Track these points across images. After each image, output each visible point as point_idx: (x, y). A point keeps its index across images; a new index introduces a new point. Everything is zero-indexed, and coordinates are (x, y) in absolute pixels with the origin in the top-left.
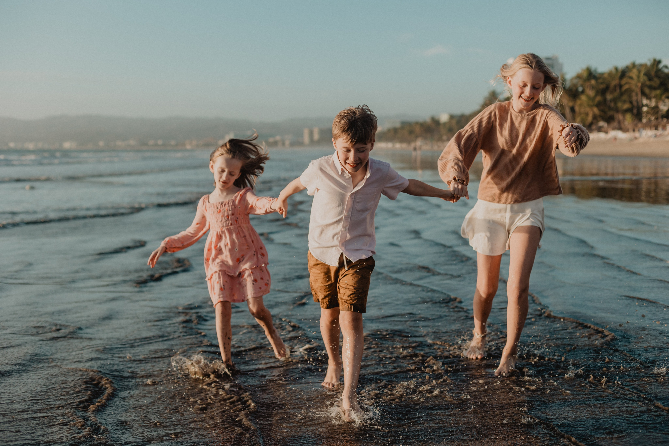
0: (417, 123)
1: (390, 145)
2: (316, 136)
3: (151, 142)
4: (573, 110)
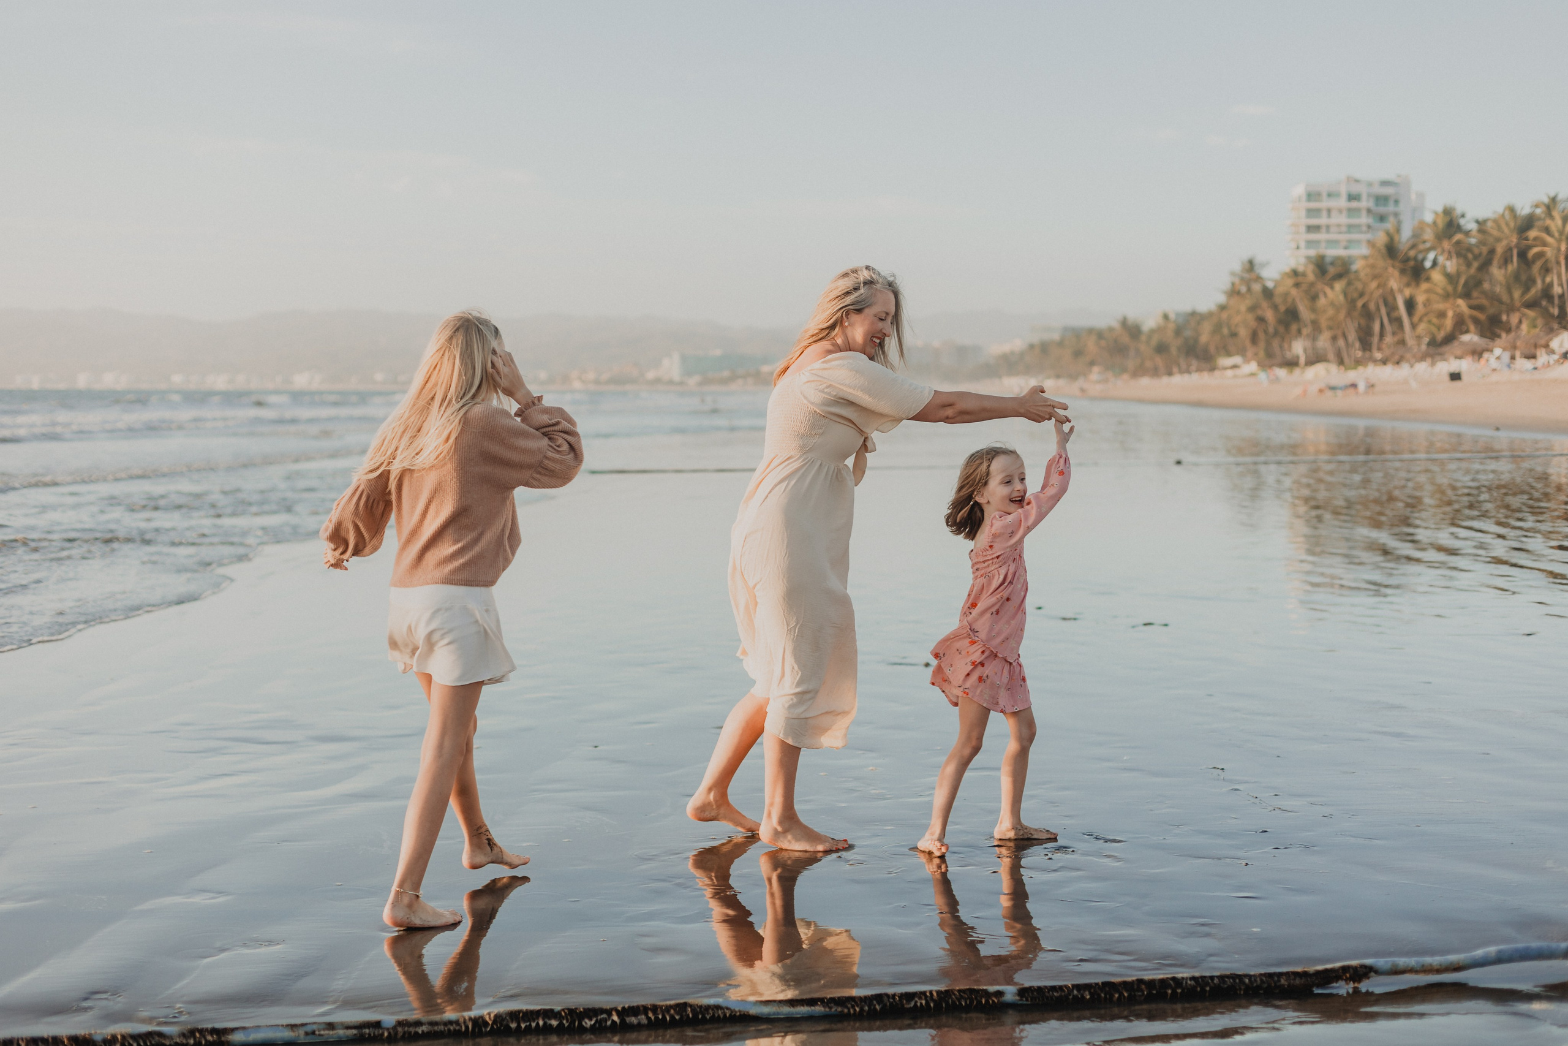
0: (1090, 331)
4: (1410, 305)
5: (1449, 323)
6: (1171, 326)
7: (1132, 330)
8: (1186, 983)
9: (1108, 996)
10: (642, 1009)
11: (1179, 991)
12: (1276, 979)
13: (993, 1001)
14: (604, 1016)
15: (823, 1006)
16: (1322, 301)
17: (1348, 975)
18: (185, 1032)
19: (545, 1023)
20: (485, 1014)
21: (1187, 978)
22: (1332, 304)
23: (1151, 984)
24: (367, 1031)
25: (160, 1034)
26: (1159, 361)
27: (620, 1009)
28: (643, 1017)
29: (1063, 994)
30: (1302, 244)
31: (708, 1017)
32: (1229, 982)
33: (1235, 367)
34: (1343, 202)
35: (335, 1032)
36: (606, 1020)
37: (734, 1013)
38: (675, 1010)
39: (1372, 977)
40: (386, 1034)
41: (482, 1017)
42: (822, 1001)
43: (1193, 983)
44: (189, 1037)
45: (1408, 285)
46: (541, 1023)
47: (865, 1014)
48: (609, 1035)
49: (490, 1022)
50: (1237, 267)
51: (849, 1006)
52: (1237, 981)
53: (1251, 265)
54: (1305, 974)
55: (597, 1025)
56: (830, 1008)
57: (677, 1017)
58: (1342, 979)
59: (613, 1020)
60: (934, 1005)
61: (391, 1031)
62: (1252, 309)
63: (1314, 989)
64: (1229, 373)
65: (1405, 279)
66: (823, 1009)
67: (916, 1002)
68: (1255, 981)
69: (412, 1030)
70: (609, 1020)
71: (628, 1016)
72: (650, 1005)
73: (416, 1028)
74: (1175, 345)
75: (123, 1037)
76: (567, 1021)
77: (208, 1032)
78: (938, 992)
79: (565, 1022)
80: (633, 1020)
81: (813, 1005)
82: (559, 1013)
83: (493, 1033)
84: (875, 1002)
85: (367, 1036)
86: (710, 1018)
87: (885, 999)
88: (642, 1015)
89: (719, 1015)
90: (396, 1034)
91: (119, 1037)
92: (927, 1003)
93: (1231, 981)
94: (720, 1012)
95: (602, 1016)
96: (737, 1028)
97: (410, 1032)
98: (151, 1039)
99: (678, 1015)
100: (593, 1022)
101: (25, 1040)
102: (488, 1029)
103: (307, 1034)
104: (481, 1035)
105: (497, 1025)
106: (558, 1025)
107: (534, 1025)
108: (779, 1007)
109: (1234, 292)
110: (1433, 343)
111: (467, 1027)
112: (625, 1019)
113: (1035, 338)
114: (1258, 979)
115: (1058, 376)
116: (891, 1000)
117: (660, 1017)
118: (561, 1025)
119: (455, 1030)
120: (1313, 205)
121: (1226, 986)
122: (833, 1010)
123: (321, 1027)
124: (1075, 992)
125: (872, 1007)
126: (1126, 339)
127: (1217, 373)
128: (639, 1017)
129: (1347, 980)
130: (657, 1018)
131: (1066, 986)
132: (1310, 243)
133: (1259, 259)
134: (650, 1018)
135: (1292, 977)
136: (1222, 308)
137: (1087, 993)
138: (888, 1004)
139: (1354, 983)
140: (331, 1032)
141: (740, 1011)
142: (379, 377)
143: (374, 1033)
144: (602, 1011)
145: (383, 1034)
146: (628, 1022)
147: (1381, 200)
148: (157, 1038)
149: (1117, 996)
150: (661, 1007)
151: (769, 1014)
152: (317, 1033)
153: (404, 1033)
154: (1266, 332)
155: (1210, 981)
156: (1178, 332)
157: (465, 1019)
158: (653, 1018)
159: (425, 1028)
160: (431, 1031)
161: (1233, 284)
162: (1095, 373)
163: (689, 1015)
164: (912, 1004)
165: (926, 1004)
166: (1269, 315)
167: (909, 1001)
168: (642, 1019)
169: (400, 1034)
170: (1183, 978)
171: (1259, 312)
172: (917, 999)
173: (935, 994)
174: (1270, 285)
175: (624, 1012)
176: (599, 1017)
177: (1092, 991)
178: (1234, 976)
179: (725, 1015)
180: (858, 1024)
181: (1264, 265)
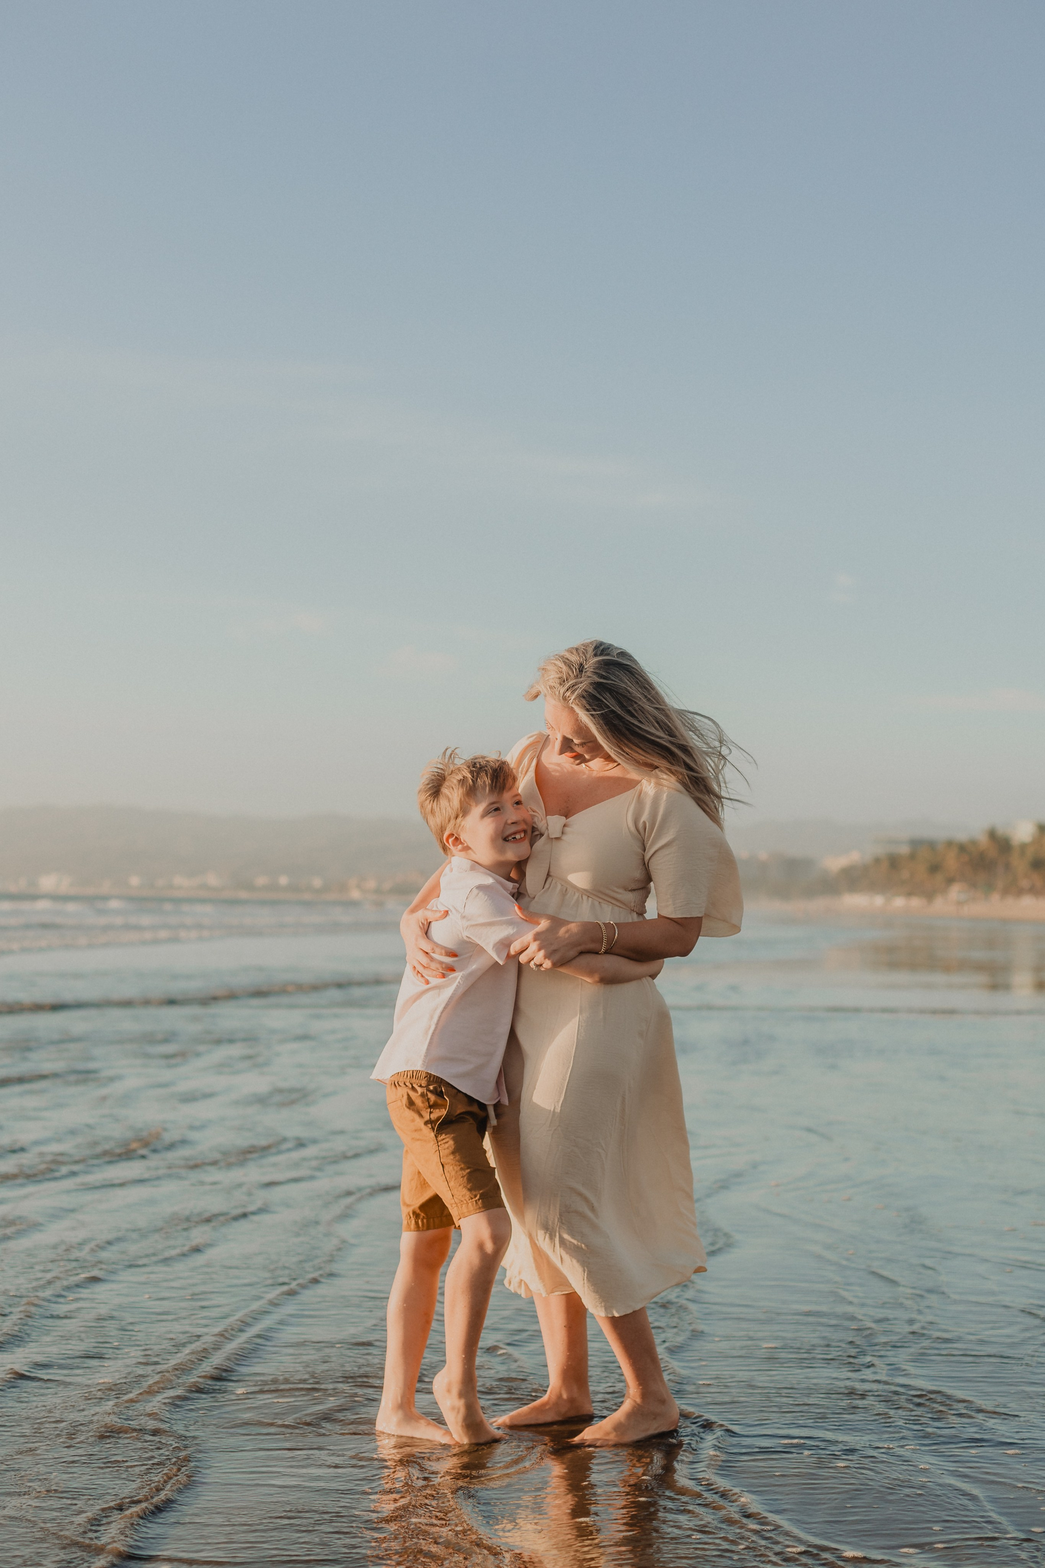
0: (950, 844)
1: (879, 900)
3: (261, 881)
115: (910, 894)
126: (990, 852)
142: (135, 881)
162: (956, 892)
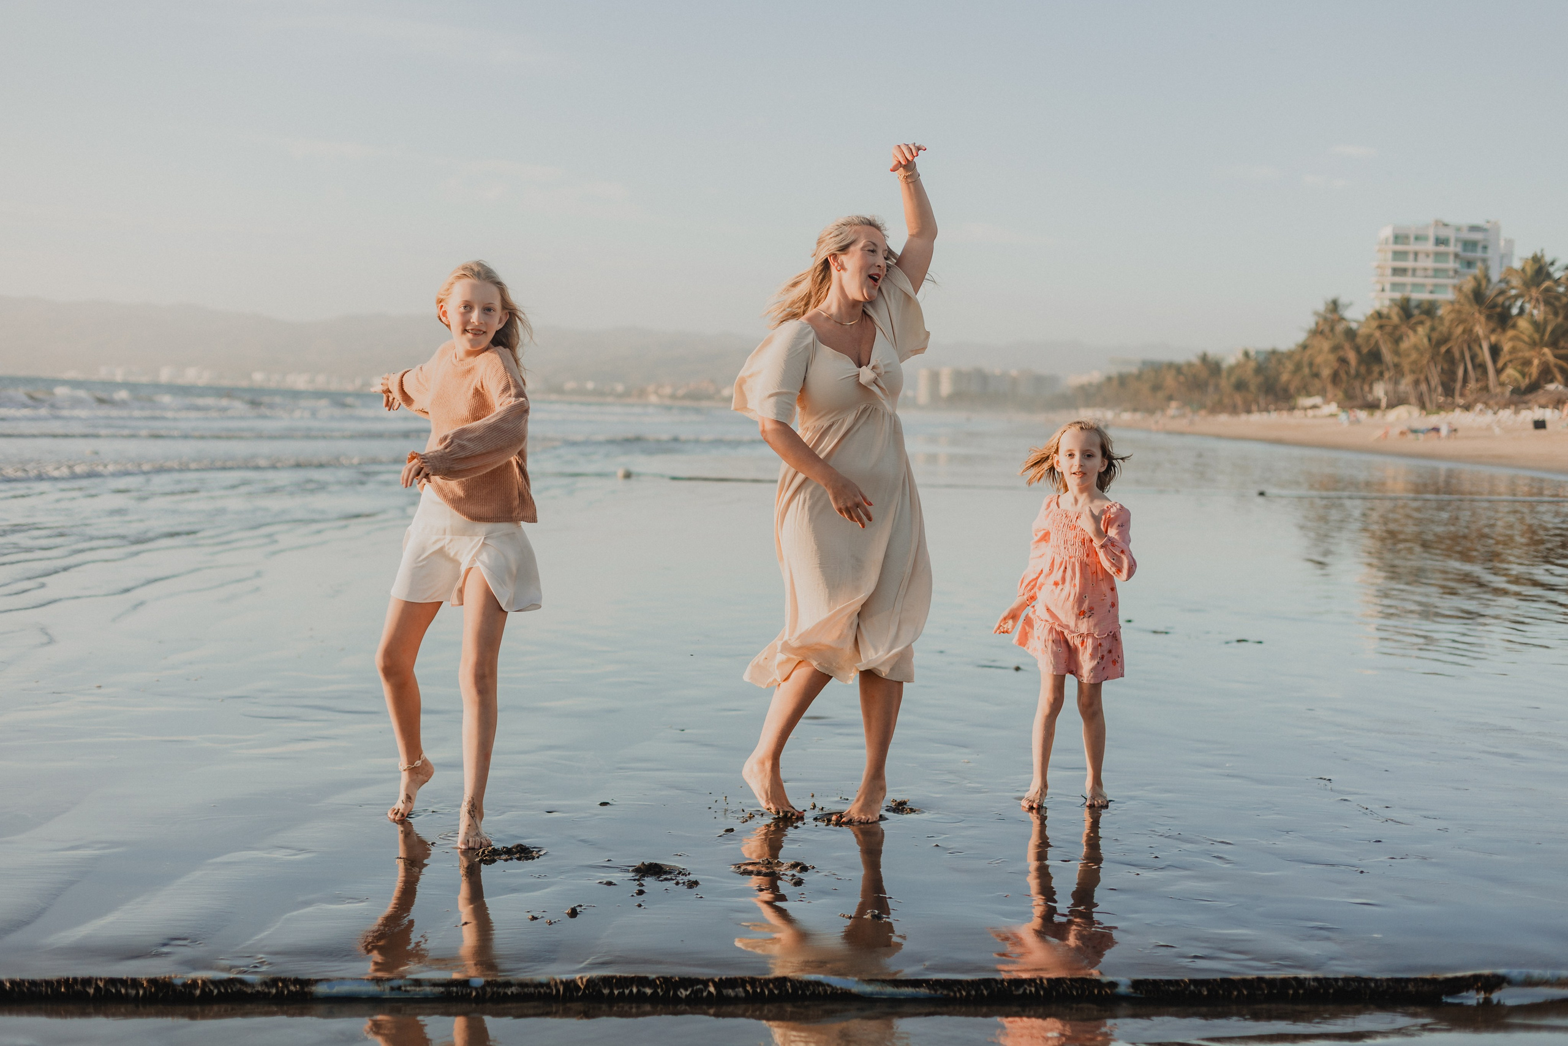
0: (1170, 366)
2: (946, 388)
3: (570, 385)
4: (1495, 351)
5: (1534, 370)
6: (1252, 364)
7: (1212, 367)
8: (1309, 984)
9: (1226, 993)
10: (739, 981)
11: (1301, 991)
12: (1403, 984)
13: (1106, 992)
14: (700, 986)
15: (929, 988)
16: (1405, 345)
17: (1479, 985)
18: (268, 981)
19: (639, 991)
20: (577, 978)
21: (1310, 979)
22: (1416, 347)
23: (1272, 982)
24: (455, 989)
25: (242, 982)
26: (1238, 399)
27: (717, 980)
28: (741, 989)
29: (1179, 989)
30: (1388, 287)
31: (808, 993)
32: (1355, 985)
33: (1314, 407)
34: (1430, 246)
35: (422, 988)
36: (702, 991)
37: (835, 991)
38: (774, 984)
39: (1504, 988)
40: (474, 994)
41: (574, 981)
42: (927, 982)
43: (1316, 984)
44: (272, 986)
45: (1493, 331)
46: (635, 990)
47: (972, 998)
48: (705, 1007)
49: (582, 987)
50: (1321, 307)
51: (956, 989)
52: (1363, 984)
53: (1334, 306)
54: (1433, 981)
55: (693, 996)
56: (936, 991)
57: (776, 992)
58: (1473, 989)
59: (710, 992)
60: (1044, 994)
61: (480, 991)
62: (1335, 349)
63: (1443, 998)
64: (1310, 413)
65: (1492, 325)
66: (927, 991)
67: (1025, 989)
68: (1381, 985)
69: (501, 990)
70: (705, 991)
71: (726, 988)
72: (749, 978)
73: (505, 988)
74: (1254, 382)
75: (204, 982)
76: (662, 990)
77: (291, 982)
78: (1049, 980)
79: (659, 990)
80: (731, 993)
81: (918, 987)
82: (654, 980)
83: (585, 998)
84: (982, 987)
85: (454, 994)
86: (810, 994)
87: (993, 984)
88: (740, 987)
89: (819, 992)
90: (485, 993)
91: (200, 982)
92: (1037, 991)
93: (1356, 984)
94: (821, 989)
95: (698, 987)
96: (836, 1006)
97: (500, 993)
98: (232, 986)
99: (777, 989)
100: (688, 993)
101: (103, 981)
102: (580, 994)
103: (392, 989)
104: (572, 999)
105: (589, 991)
106: (652, 994)
107: (627, 992)
108: (882, 987)
109: (1316, 332)
110: (1517, 391)
111: (558, 991)
112: (722, 992)
113: (1114, 371)
114: (1385, 984)
115: (1135, 410)
116: (999, 986)
117: (758, 990)
118: (655, 993)
119: (545, 993)
120: (1400, 248)
121: (1350, 989)
122: (939, 993)
123: (408, 983)
124: (1192, 987)
125: (979, 992)
126: (1204, 374)
127: (1298, 413)
128: (737, 990)
129: (1478, 990)
130: (755, 991)
131: (1182, 981)
132: (1395, 286)
133: (1343, 300)
134: (748, 991)
135: (1420, 984)
136: (1304, 347)
137: (1205, 989)
138: (996, 989)
139: (1485, 993)
140: (418, 989)
141: (841, 989)
143: (462, 992)
144: (697, 981)
145: (471, 993)
146: (724, 994)
147: (1470, 245)
148: (238, 986)
149: (1235, 993)
150: (759, 980)
151: (872, 994)
152: (403, 988)
153: (493, 993)
154: (1347, 373)
155: (1334, 983)
156: (1259, 370)
157: (556, 982)
158: (751, 991)
159: (514, 989)
160: (521, 993)
161: (1317, 324)
162: (1173, 408)
163: (788, 990)
164: (1021, 991)
165: (1035, 991)
166: (1352, 356)
167: (1017, 988)
168: (740, 992)
169: (488, 995)
170: (1305, 979)
171: (1341, 353)
172: (1026, 986)
173: (1045, 982)
174: (1354, 326)
175: (721, 984)
176: (695, 988)
177: (1210, 986)
178: (1359, 980)
179: (826, 991)
180: (964, 1009)
181: (1348, 305)
